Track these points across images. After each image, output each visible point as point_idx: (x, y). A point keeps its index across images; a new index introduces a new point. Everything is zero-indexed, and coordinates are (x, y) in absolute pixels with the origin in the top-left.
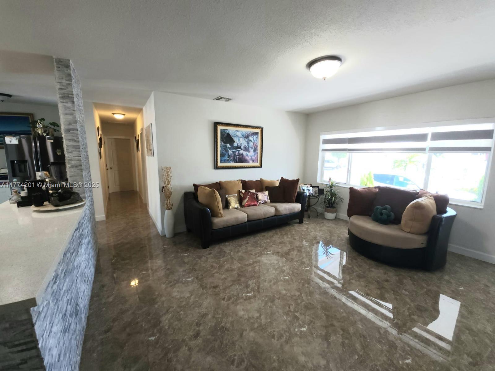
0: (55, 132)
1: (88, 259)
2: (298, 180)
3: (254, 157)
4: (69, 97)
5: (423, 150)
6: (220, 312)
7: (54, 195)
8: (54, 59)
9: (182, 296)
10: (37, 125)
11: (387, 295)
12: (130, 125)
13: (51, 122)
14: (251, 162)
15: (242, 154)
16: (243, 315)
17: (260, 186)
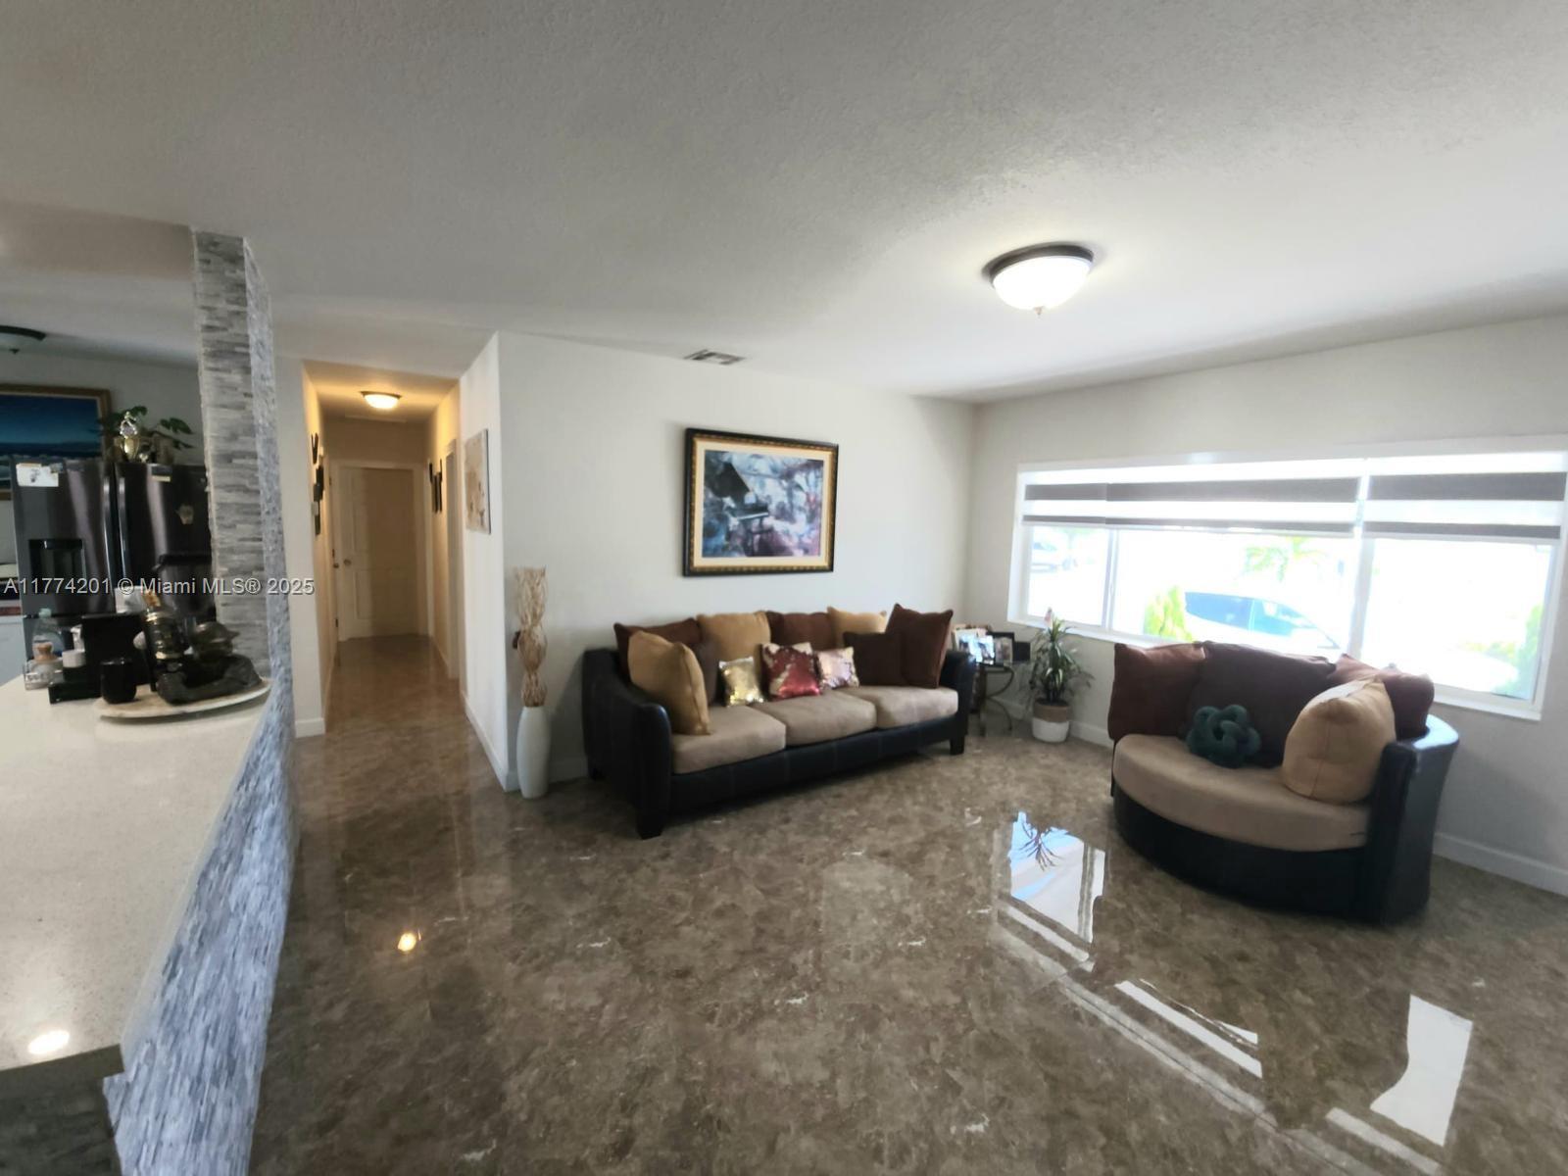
0: (175, 450)
1: (270, 876)
2: (949, 614)
3: (809, 538)
4: (235, 353)
5: (1343, 528)
6: (700, 1063)
7: (172, 667)
8: (194, 237)
9: (573, 1004)
10: (122, 428)
11: (1244, 1009)
12: (416, 429)
13: (167, 418)
14: (799, 553)
15: (771, 530)
16: (777, 1074)
17: (828, 630)
